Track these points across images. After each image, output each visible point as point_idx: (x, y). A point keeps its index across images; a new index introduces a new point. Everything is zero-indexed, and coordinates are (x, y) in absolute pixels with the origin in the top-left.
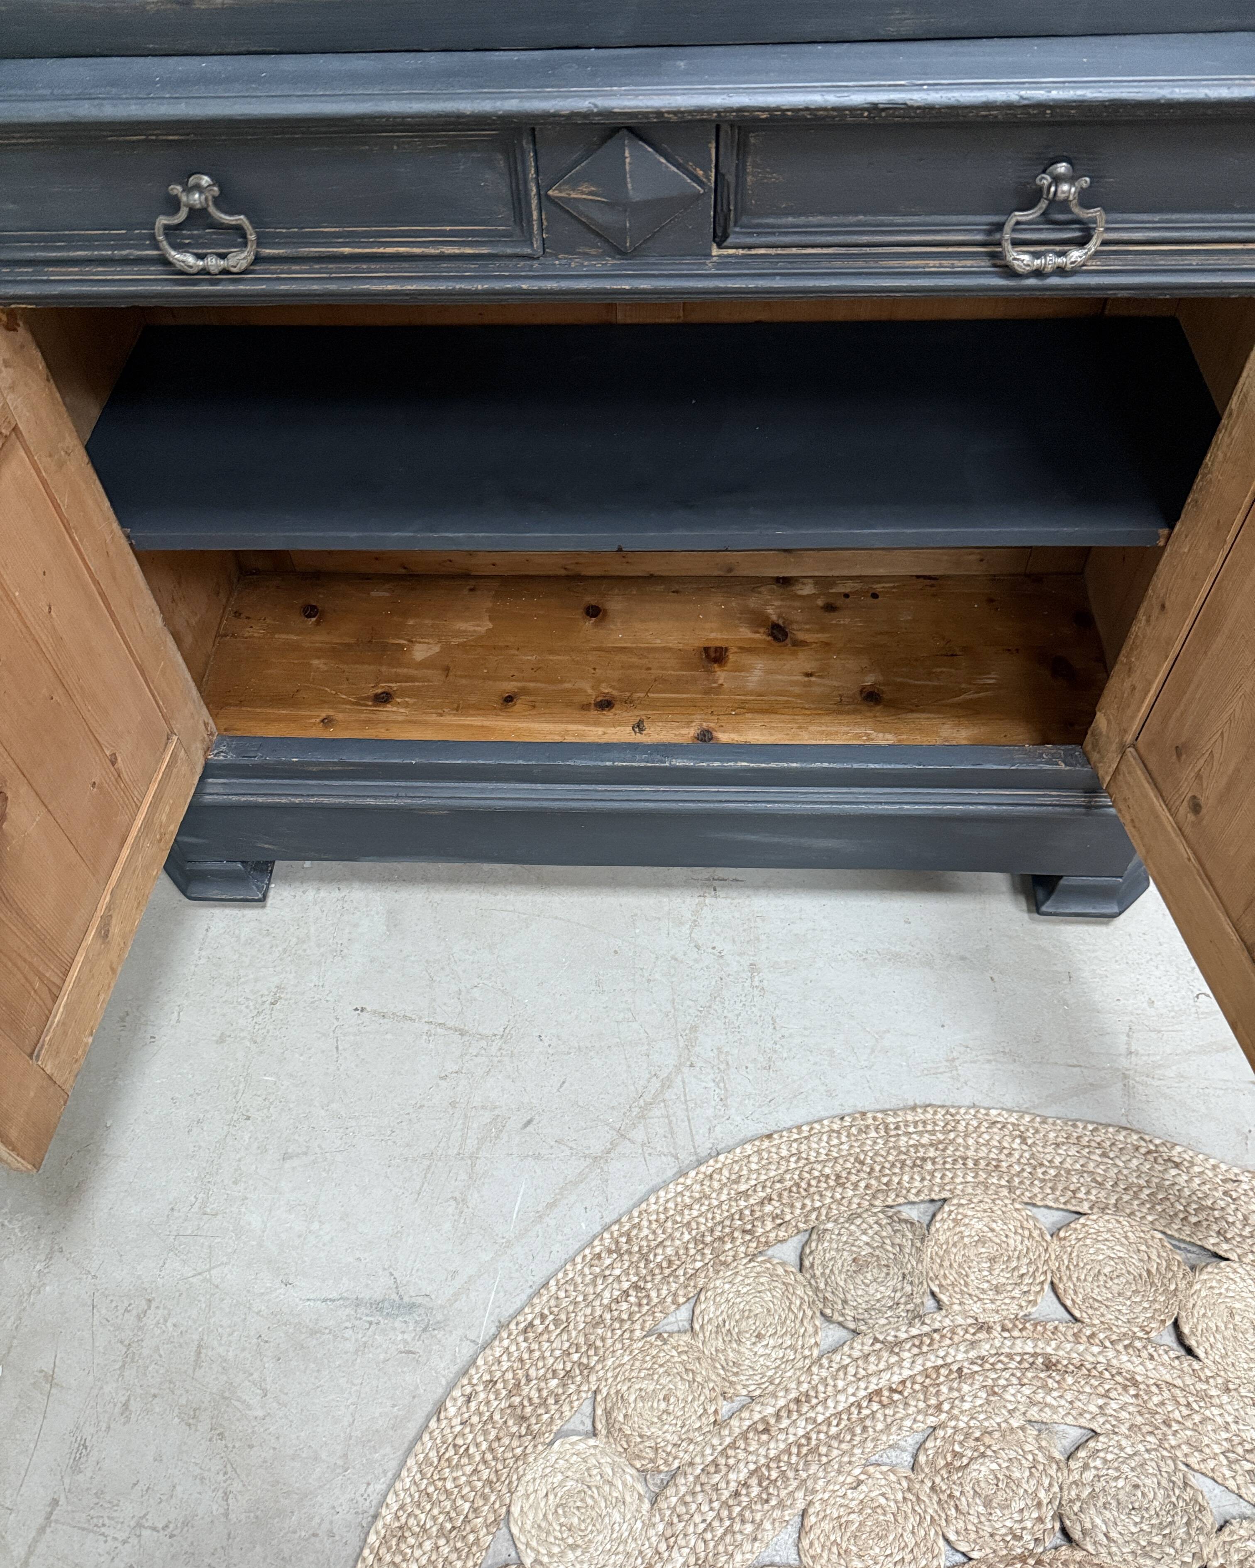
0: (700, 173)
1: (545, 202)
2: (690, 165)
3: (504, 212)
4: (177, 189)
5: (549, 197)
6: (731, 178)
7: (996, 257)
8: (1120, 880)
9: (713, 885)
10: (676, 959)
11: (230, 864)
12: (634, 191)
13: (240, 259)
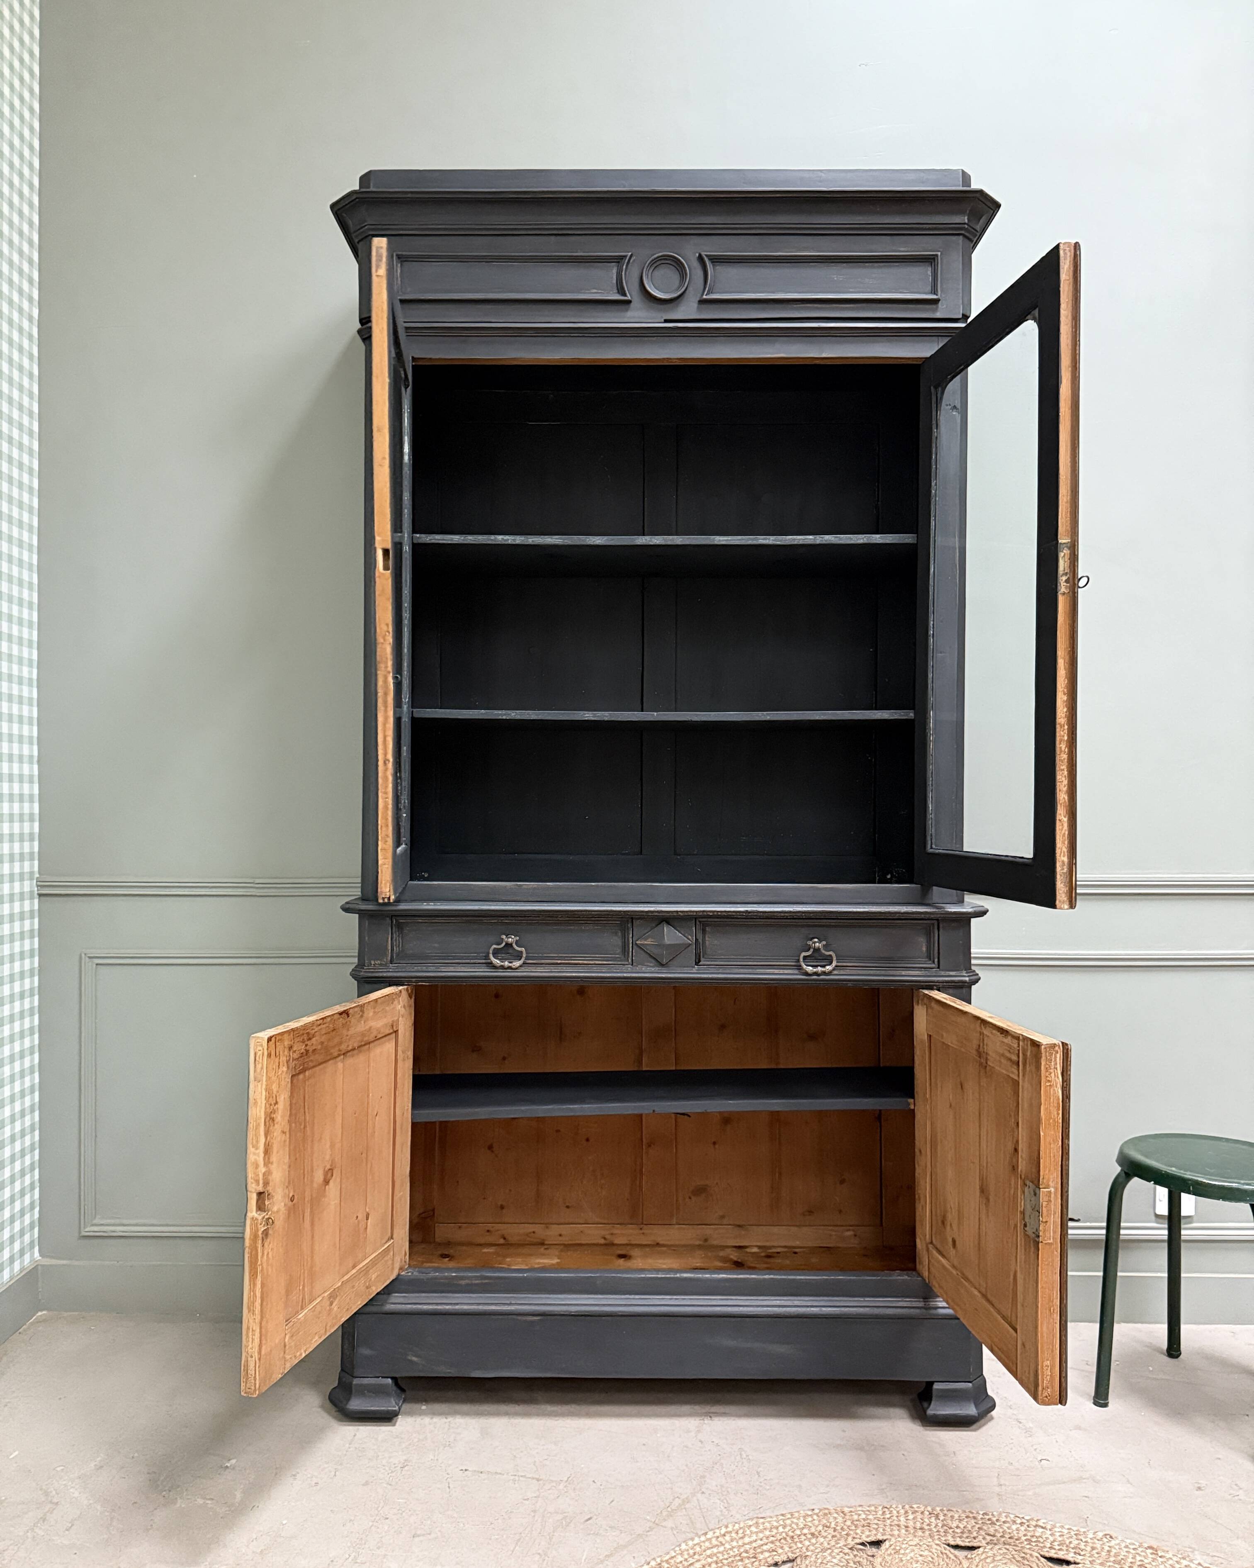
0: (690, 937)
1: (635, 947)
2: (686, 935)
3: (619, 951)
4: (504, 937)
5: (636, 944)
6: (700, 941)
7: (799, 967)
8: (970, 1385)
9: (710, 1415)
10: (687, 1447)
11: (384, 1379)
12: (667, 941)
13: (517, 964)
